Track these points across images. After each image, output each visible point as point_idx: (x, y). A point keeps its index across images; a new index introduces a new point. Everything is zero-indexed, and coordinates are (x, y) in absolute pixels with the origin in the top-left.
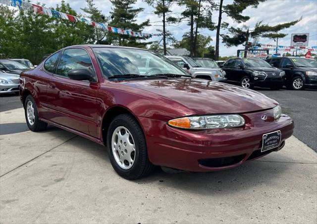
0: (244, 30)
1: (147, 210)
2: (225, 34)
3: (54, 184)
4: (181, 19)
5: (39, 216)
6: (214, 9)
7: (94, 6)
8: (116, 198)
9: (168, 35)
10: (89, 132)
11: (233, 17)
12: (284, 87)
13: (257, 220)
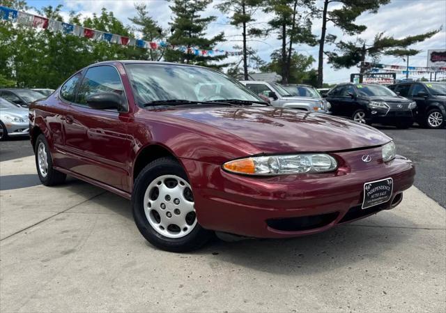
0: (359, 45)
1: (187, 295)
2: (332, 51)
3: (59, 257)
4: (268, 31)
5: (27, 302)
6: (314, 16)
7: (147, 15)
8: (145, 277)
9: (251, 53)
10: (121, 185)
11: (342, 28)
12: (415, 124)
13: (348, 310)
